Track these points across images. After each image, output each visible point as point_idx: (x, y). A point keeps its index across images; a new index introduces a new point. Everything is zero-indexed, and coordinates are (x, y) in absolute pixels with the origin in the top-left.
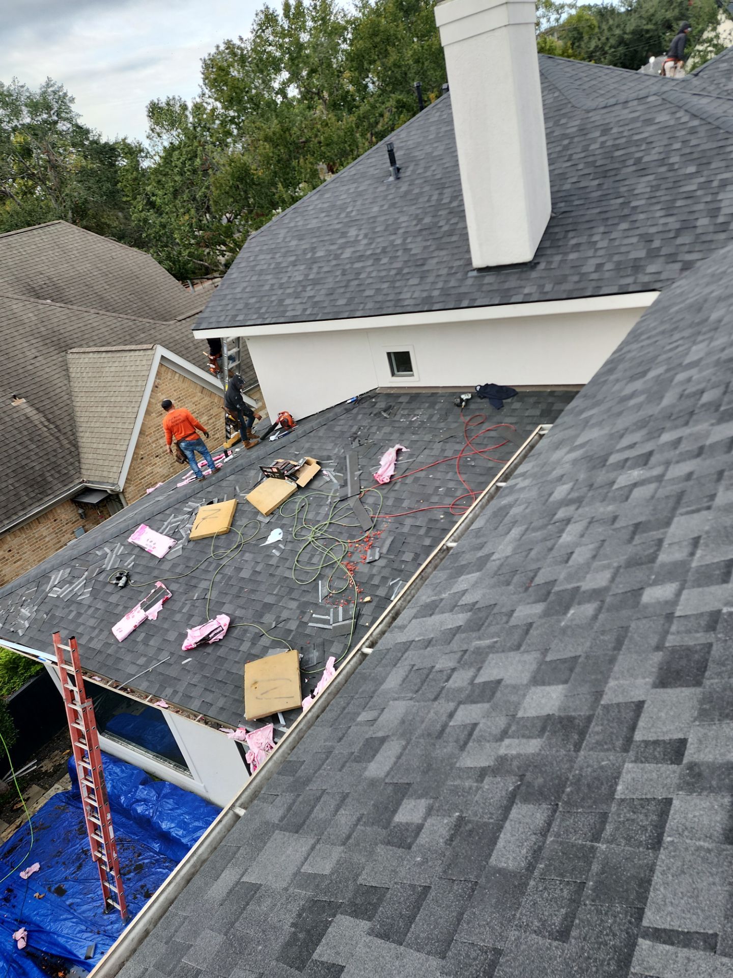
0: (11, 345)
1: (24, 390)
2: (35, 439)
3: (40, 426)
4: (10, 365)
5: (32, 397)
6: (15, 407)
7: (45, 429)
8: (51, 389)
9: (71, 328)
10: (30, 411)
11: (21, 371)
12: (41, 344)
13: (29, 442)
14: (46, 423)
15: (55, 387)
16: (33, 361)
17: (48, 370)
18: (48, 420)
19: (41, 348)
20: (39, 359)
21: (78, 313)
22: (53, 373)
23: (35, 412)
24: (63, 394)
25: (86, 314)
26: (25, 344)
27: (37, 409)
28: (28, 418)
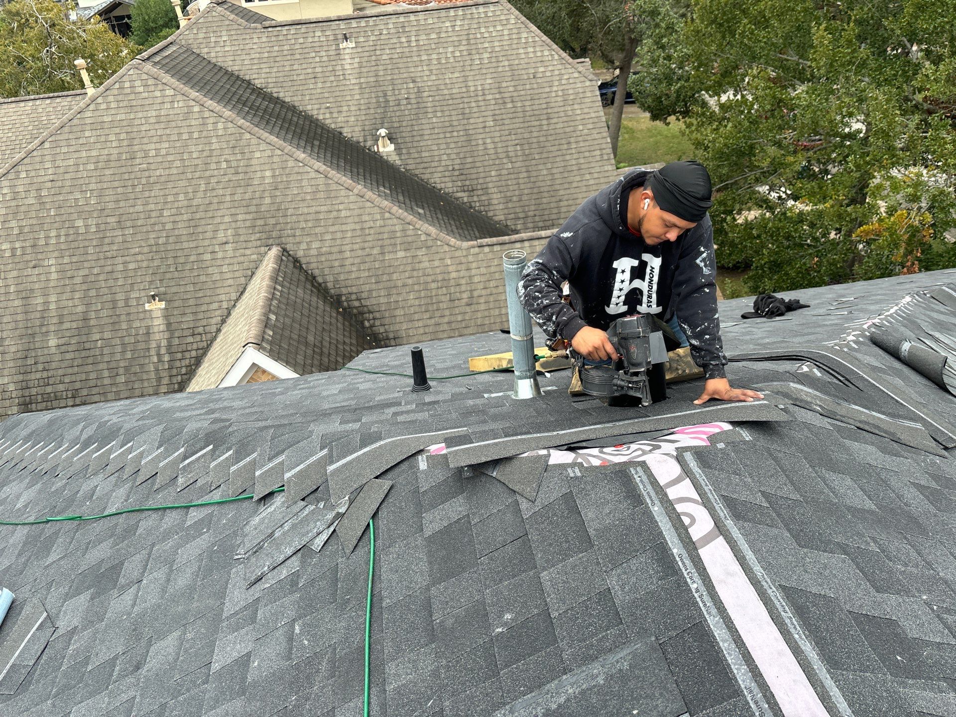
0: (210, 214)
1: (174, 290)
2: (133, 370)
3: (153, 352)
4: (185, 245)
5: (176, 304)
6: (146, 311)
7: (155, 359)
8: (207, 300)
9: (306, 210)
10: (158, 324)
11: (192, 258)
12: (248, 224)
13: (121, 371)
14: (163, 351)
15: (216, 299)
16: (217, 248)
17: (225, 269)
18: (169, 346)
19: (241, 231)
20: (229, 247)
21: (334, 187)
22: (229, 275)
23: (162, 328)
24: (218, 313)
25: (343, 193)
26: (227, 219)
27: (169, 325)
28: (148, 333)
